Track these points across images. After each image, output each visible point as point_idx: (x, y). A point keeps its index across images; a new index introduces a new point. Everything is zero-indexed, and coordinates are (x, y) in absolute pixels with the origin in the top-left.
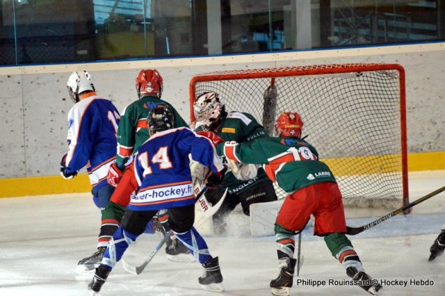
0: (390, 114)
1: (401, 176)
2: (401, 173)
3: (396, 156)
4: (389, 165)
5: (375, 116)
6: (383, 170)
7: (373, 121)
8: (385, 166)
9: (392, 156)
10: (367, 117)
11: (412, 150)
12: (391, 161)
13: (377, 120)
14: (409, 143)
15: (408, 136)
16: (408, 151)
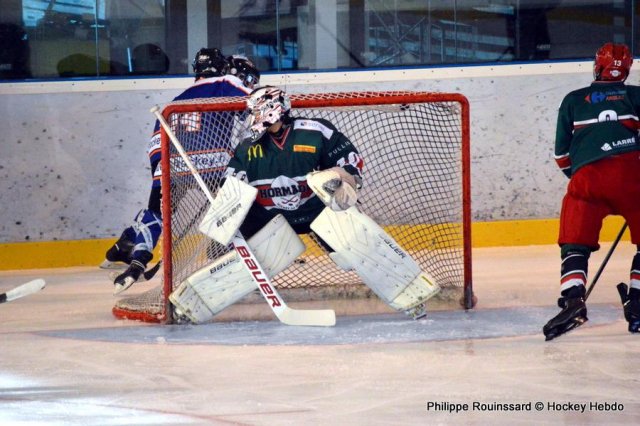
0: (448, 166)
1: (462, 253)
2: (462, 249)
3: (455, 225)
4: (445, 238)
5: (427, 167)
6: (437, 245)
7: (423, 174)
8: (440, 239)
9: (450, 225)
10: (415, 169)
11: (477, 217)
12: (447, 231)
13: (429, 173)
14: (475, 207)
15: (472, 197)
16: (472, 218)
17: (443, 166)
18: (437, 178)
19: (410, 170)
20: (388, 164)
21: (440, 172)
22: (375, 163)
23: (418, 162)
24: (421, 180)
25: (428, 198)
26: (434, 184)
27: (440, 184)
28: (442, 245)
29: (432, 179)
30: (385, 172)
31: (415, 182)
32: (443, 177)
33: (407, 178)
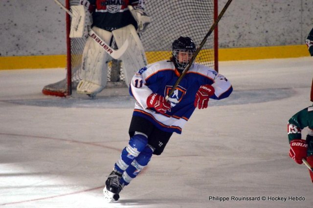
17: (205, 21)
18: (202, 27)
19: (188, 23)
20: (178, 20)
21: (203, 24)
22: (171, 20)
23: (193, 19)
24: (194, 28)
25: (197, 37)
26: (200, 30)
27: (203, 30)
28: (204, 60)
29: (199, 27)
30: (176, 25)
31: (191, 29)
32: (204, 27)
33: (187, 27)
